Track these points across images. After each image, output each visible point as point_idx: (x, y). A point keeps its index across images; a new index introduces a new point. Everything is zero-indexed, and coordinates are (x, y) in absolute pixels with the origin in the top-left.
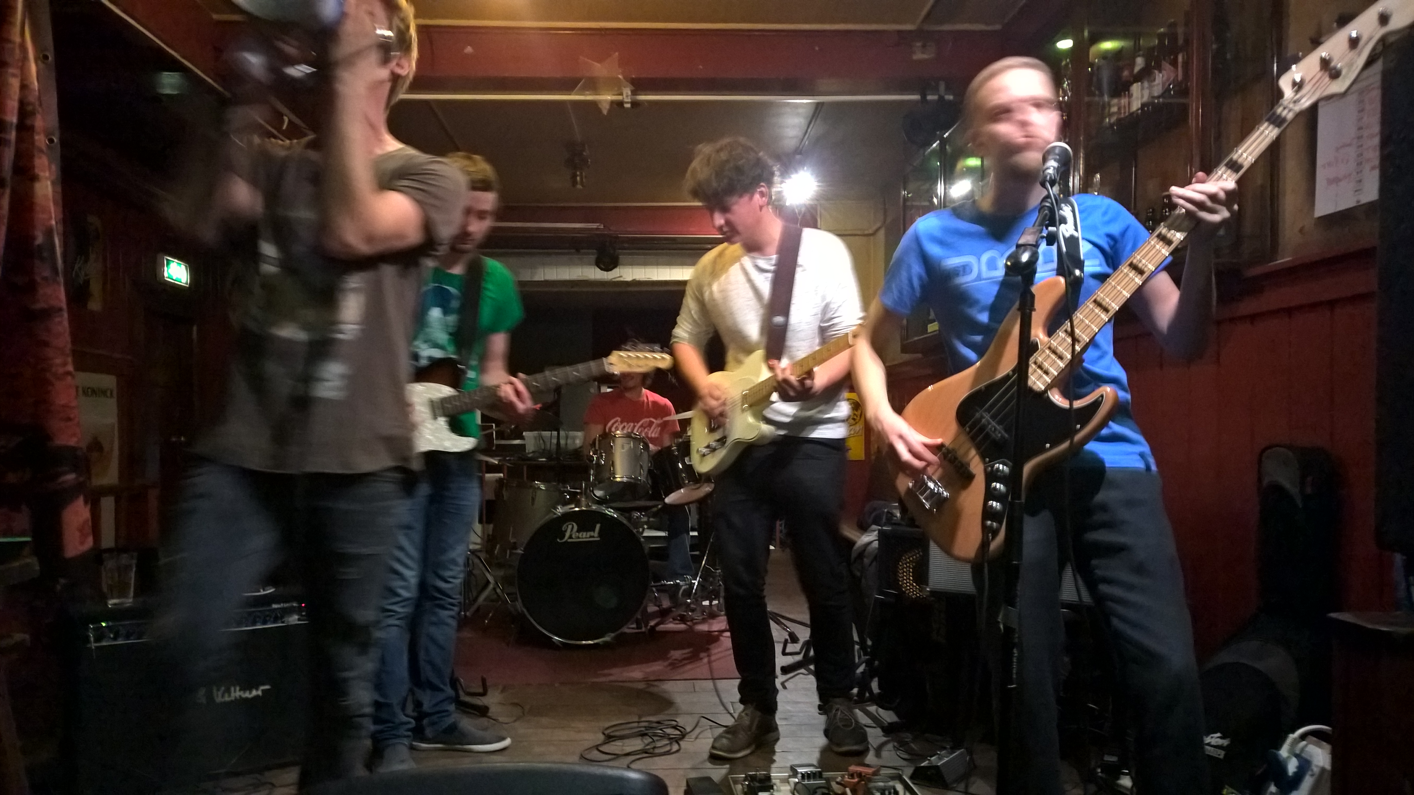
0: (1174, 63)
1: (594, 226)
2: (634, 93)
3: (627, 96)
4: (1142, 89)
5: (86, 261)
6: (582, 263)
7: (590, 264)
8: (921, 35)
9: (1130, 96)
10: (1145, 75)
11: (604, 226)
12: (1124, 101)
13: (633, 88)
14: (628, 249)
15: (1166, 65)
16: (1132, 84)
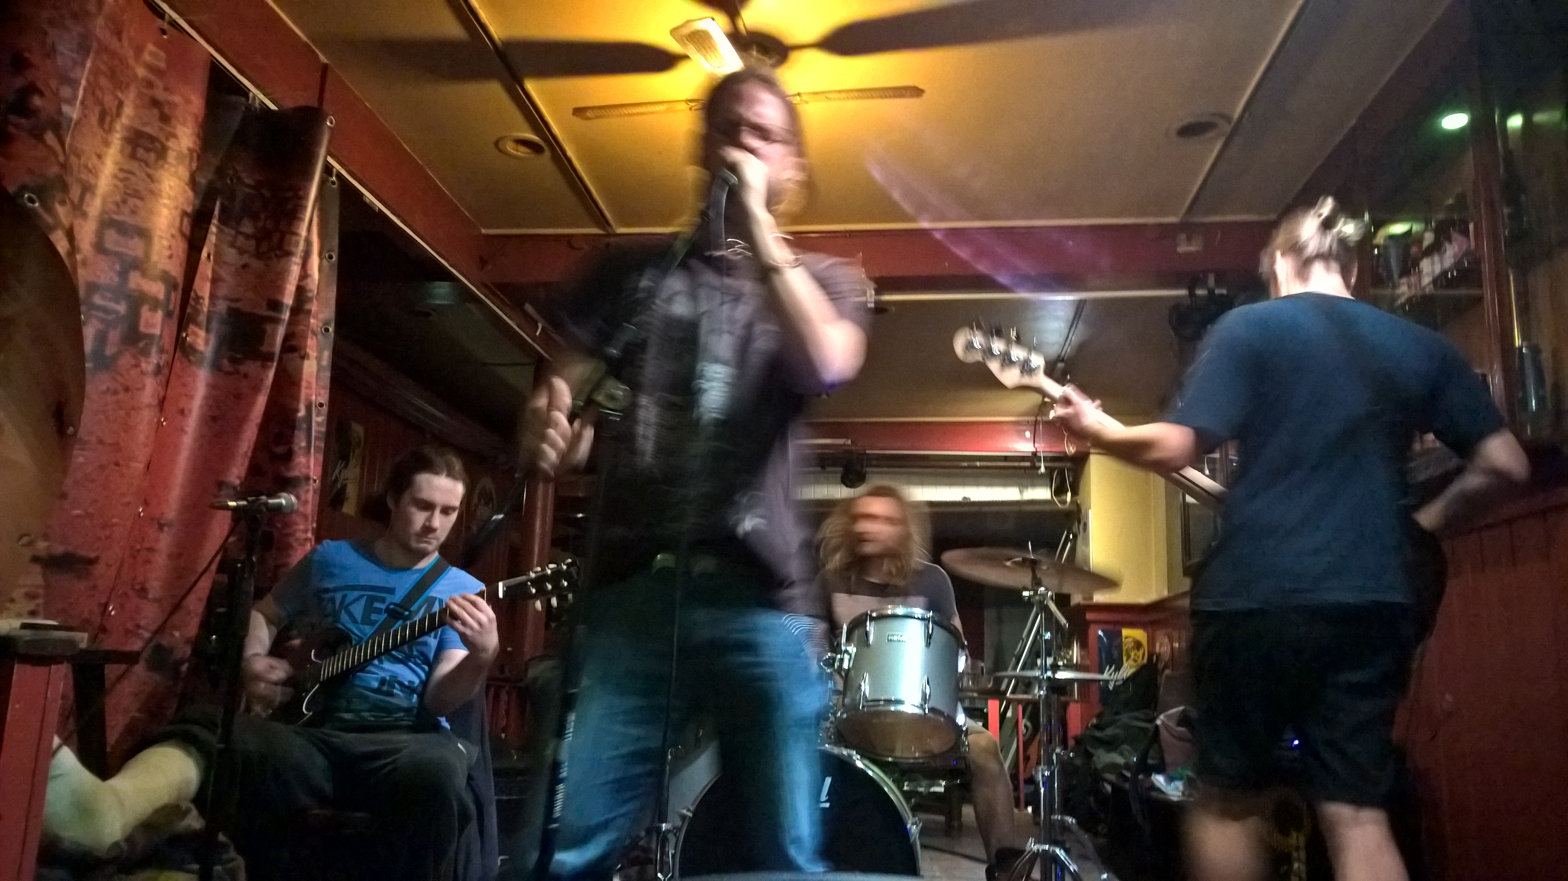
0: (1465, 232)
1: (841, 441)
2: (878, 292)
3: (871, 296)
4: (1433, 264)
5: (346, 466)
6: (828, 482)
7: (836, 483)
8: (1186, 228)
9: (1420, 272)
10: (1436, 248)
11: (852, 442)
12: (1413, 279)
13: (876, 286)
14: (878, 466)
15: (1455, 235)
16: (1421, 258)
